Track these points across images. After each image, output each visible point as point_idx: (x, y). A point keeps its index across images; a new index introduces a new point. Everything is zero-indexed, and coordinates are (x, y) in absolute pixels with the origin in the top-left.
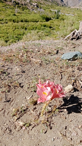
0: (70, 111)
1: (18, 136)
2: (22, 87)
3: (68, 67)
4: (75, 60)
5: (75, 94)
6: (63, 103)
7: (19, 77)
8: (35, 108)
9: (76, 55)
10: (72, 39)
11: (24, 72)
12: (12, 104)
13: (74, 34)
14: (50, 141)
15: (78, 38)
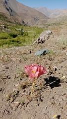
0: (52, 86)
1: (16, 114)
2: (10, 78)
3: (41, 60)
4: (45, 55)
5: (52, 75)
6: (45, 82)
7: (4, 72)
8: (25, 91)
9: (45, 51)
10: (39, 43)
11: (8, 68)
12: (4, 92)
13: (39, 39)
14: (44, 110)
15: (43, 42)
